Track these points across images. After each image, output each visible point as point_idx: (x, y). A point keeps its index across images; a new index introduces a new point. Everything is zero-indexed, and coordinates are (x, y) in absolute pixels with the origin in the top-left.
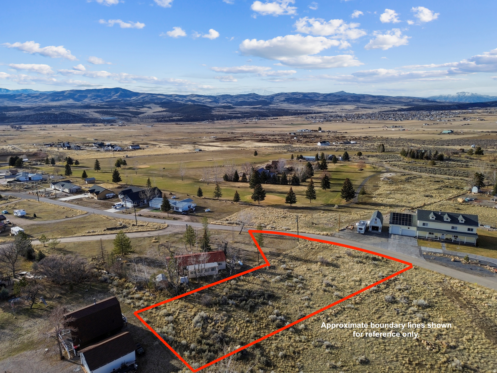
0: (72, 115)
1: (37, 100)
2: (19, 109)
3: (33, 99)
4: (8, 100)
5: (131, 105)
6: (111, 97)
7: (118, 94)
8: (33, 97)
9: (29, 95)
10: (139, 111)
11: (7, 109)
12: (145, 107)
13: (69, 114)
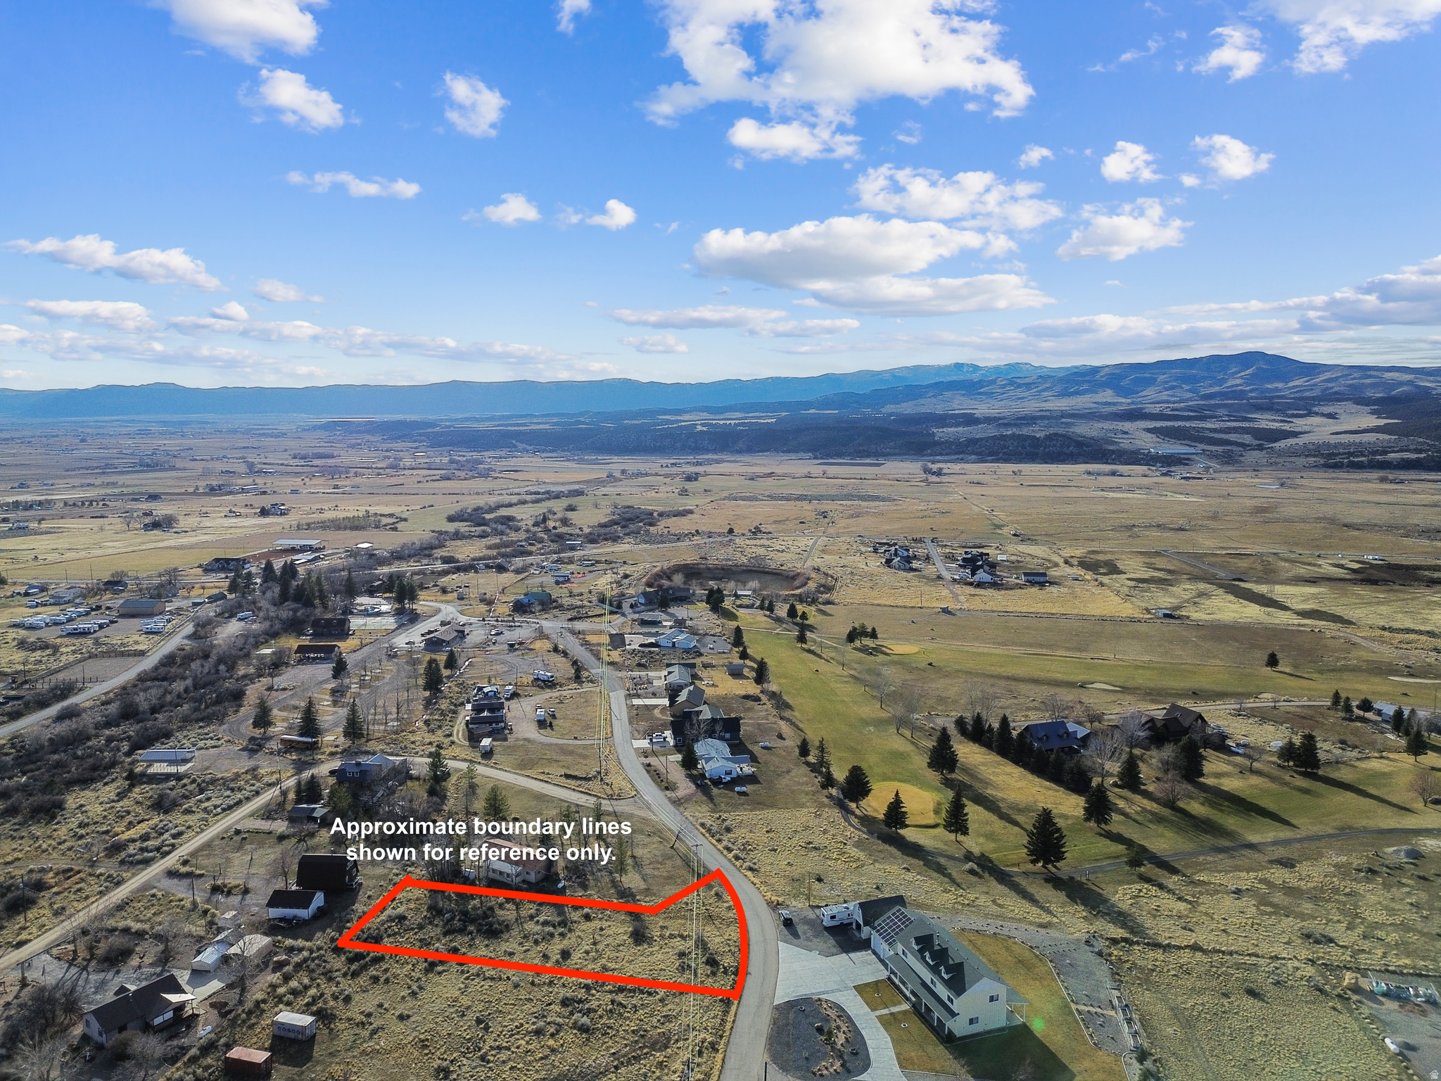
0: (1077, 442)
1: (1026, 394)
2: (970, 420)
3: (1019, 393)
4: (963, 395)
5: (1269, 406)
6: (1225, 380)
7: (1247, 372)
8: (1019, 386)
9: (1011, 382)
10: (1287, 427)
11: (943, 420)
12: (1317, 414)
13: (1069, 438)
